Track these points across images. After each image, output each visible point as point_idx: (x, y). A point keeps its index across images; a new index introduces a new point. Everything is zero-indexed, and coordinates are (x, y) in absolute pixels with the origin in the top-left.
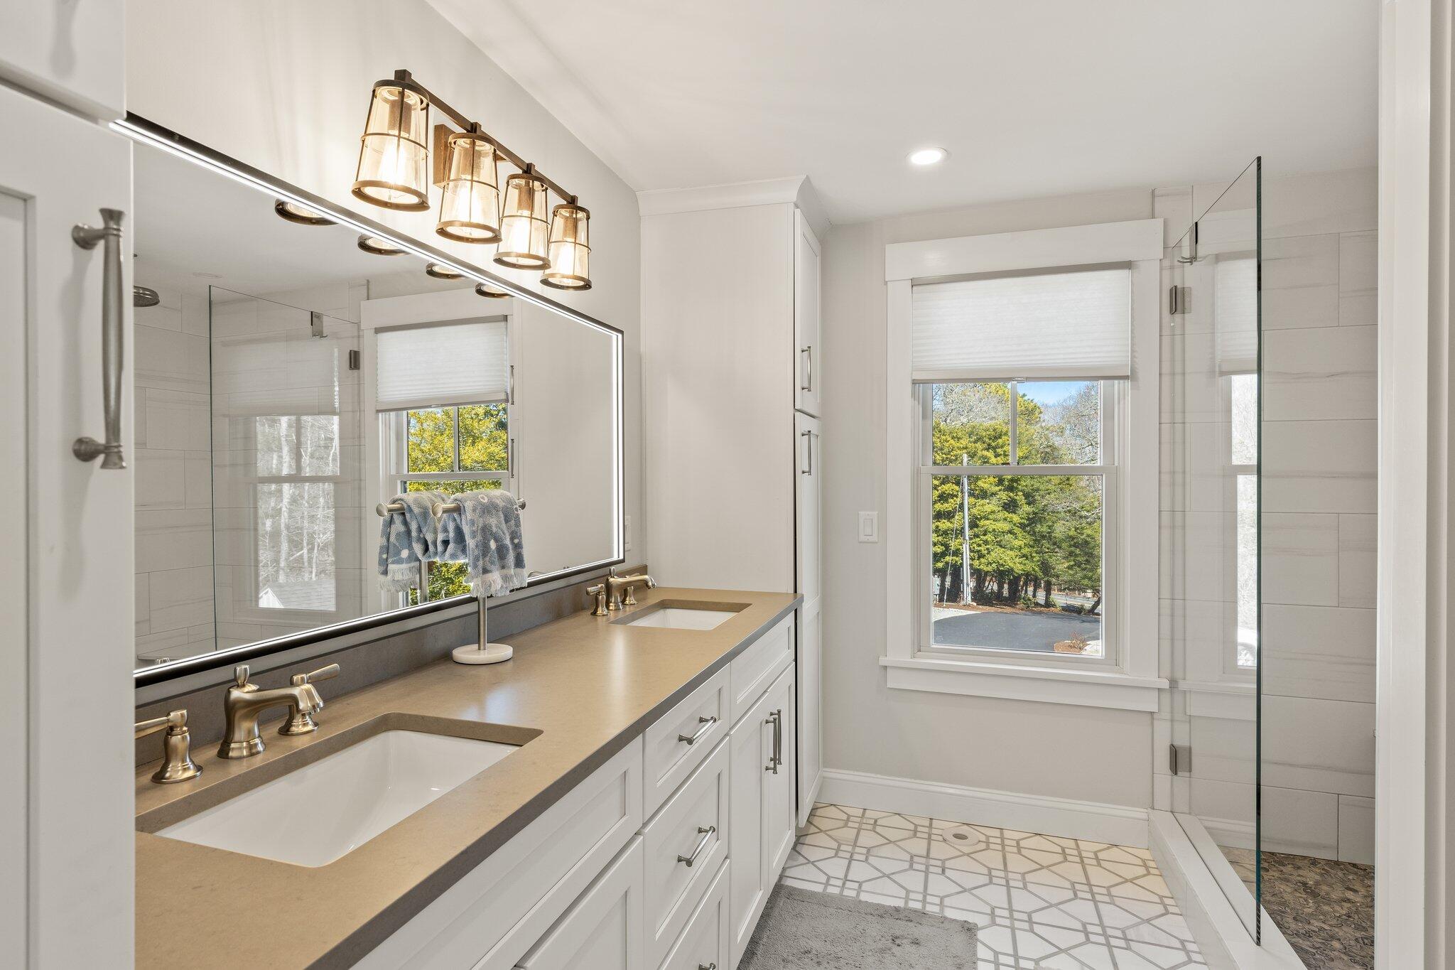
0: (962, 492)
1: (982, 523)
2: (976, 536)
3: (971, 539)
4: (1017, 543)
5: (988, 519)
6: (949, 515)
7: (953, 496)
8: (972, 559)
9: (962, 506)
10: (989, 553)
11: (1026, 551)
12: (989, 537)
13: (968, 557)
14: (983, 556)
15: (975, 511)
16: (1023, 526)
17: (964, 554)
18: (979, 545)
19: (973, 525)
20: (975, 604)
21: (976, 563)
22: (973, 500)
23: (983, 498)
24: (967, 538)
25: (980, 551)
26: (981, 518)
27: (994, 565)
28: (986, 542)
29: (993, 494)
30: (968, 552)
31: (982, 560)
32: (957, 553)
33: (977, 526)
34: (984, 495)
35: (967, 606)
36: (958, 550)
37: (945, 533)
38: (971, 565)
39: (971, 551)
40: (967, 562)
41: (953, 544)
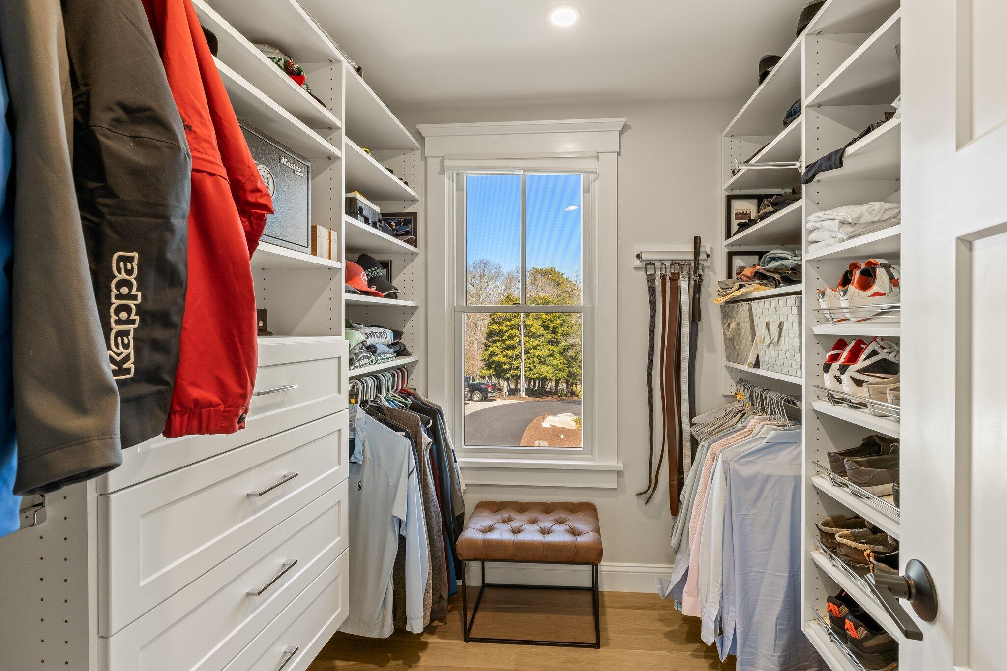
0: (520, 334)
1: (531, 351)
2: (528, 359)
3: (525, 360)
4: (555, 362)
5: (537, 349)
6: (512, 347)
7: (515, 336)
8: (525, 372)
9: (520, 342)
10: (535, 368)
11: (560, 367)
12: (535, 359)
13: (524, 370)
14: (532, 370)
15: (528, 345)
16: (560, 353)
17: (521, 369)
18: (529, 364)
19: (526, 352)
20: (527, 397)
21: (527, 374)
22: (527, 339)
23: (533, 338)
24: (523, 360)
25: (530, 367)
26: (532, 348)
27: (537, 375)
28: (534, 362)
29: (541, 335)
30: (523, 368)
31: (531, 372)
32: (517, 368)
33: (528, 353)
34: (534, 336)
35: (521, 398)
36: (518, 367)
37: (511, 357)
38: (525, 375)
39: (525, 367)
40: (523, 373)
41: (515, 364)
